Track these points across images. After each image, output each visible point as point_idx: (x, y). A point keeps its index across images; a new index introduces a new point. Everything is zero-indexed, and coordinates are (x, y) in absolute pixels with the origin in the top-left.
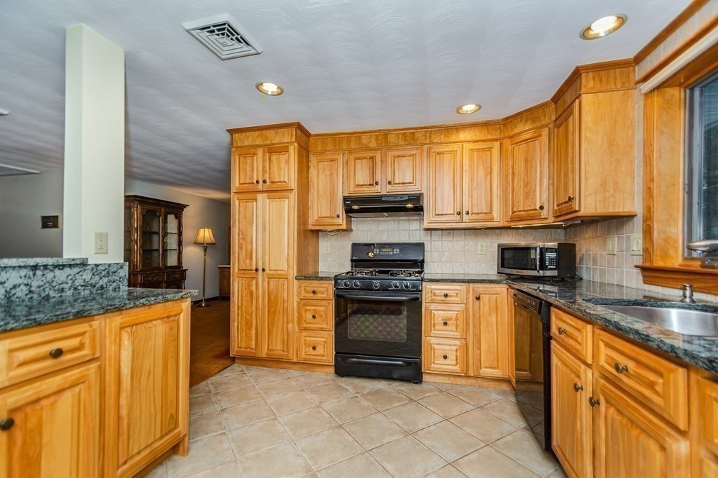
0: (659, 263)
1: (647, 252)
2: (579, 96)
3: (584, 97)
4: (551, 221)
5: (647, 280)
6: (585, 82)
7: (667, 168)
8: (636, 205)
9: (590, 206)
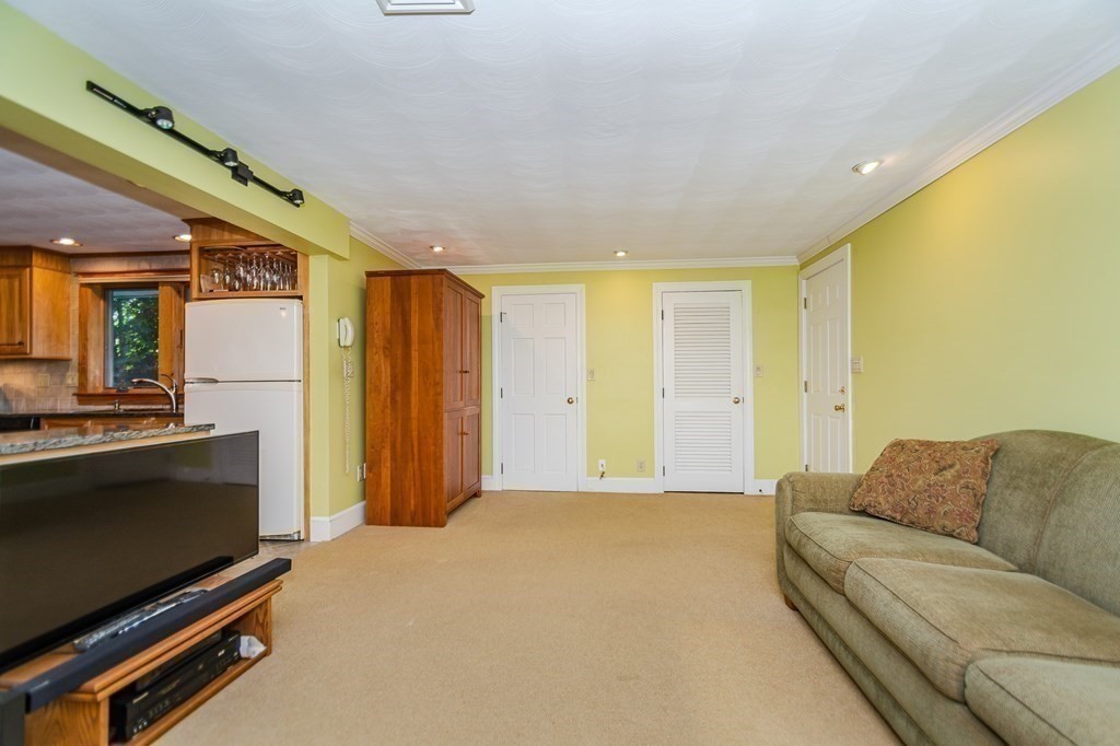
0: (90, 390)
1: (82, 384)
2: (29, 266)
3: (36, 270)
5: (82, 402)
6: (37, 260)
7: (95, 333)
8: (73, 353)
9: (39, 350)
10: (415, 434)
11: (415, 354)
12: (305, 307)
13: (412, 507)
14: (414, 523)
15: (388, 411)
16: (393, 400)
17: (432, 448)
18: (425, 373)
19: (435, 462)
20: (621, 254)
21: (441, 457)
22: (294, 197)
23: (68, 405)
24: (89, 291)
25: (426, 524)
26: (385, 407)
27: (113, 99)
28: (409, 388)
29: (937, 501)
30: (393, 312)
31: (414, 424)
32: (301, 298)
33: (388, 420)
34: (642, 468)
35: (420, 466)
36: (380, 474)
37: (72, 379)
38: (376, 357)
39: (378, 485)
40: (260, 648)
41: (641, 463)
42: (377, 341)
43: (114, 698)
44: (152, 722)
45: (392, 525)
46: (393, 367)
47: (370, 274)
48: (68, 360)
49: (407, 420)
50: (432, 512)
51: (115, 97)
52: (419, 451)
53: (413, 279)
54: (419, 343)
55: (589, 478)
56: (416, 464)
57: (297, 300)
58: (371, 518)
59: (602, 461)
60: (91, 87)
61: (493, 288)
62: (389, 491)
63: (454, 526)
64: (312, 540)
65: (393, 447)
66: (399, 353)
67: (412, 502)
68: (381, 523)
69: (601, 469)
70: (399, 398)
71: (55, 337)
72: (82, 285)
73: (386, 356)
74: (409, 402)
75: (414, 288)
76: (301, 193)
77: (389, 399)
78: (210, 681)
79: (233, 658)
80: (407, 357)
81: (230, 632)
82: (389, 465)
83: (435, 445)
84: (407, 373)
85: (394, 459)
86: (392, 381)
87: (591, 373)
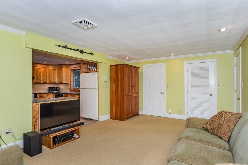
0: (71, 89)
1: (70, 88)
2: (63, 67)
3: (64, 68)
4: (57, 83)
5: (70, 91)
6: (64, 66)
7: (72, 79)
8: (69, 82)
9: (64, 82)
10: (119, 100)
11: (119, 83)
12: (98, 74)
13: (119, 116)
14: (119, 120)
15: (114, 95)
16: (115, 92)
17: (122, 104)
18: (121, 87)
19: (123, 107)
20: (172, 55)
21: (124, 106)
22: (92, 54)
23: (68, 92)
24: (71, 71)
25: (121, 120)
26: (114, 94)
27: (59, 46)
28: (118, 90)
29: (220, 129)
30: (115, 74)
31: (119, 98)
32: (97, 72)
33: (114, 97)
34: (181, 112)
35: (120, 107)
36: (113, 108)
37: (69, 87)
38: (112, 83)
39: (112, 111)
40: (78, 137)
41: (181, 111)
42: (112, 80)
43: (53, 137)
44: (59, 143)
45: (115, 119)
46: (115, 86)
47: (111, 66)
48: (68, 83)
49: (118, 97)
50: (123, 118)
51: (60, 46)
52: (120, 104)
53: (119, 66)
54: (120, 80)
55: (166, 114)
56: (119, 107)
57: (96, 73)
58: (112, 118)
59: (170, 110)
60: (56, 45)
61: (143, 65)
62: (114, 112)
63: (127, 122)
64: (99, 121)
65: (115, 103)
66: (116, 82)
67: (119, 115)
68: (113, 119)
69: (170, 112)
70: (116, 92)
71: (67, 80)
72: (70, 70)
73: (114, 83)
74: (118, 93)
75: (119, 68)
76: (93, 53)
77: (114, 93)
78: (69, 140)
79: (73, 137)
80: (118, 83)
81: (72, 133)
82: (114, 107)
83: (123, 103)
84: (118, 87)
85: (115, 105)
86: (115, 89)
87: (167, 86)
